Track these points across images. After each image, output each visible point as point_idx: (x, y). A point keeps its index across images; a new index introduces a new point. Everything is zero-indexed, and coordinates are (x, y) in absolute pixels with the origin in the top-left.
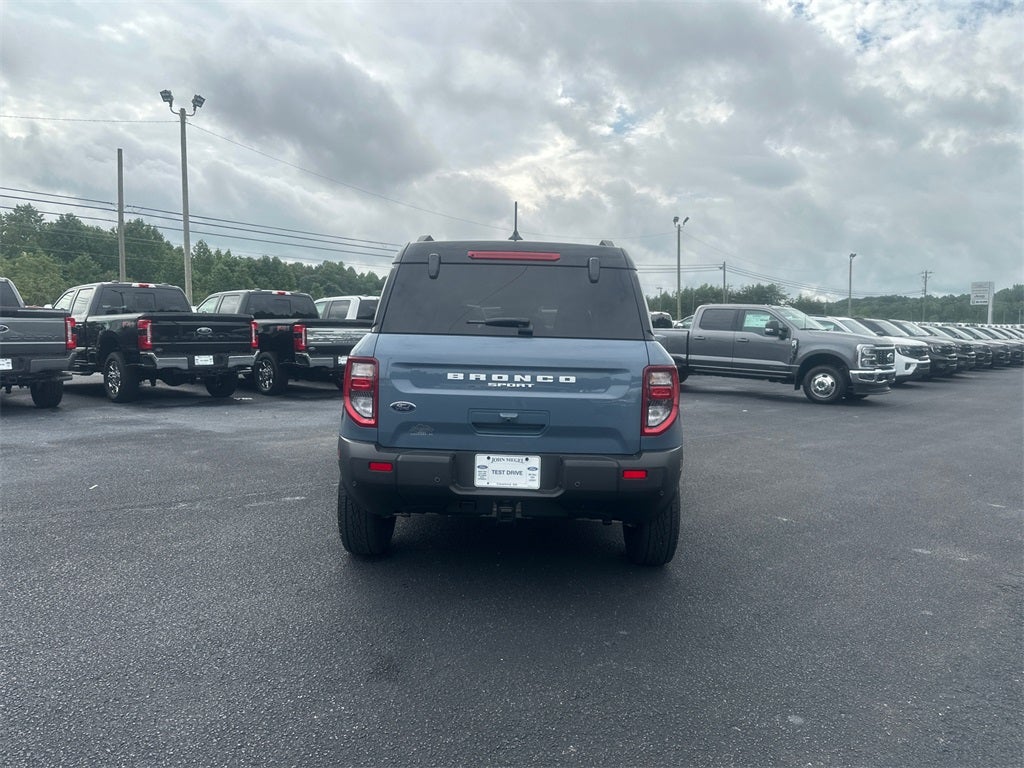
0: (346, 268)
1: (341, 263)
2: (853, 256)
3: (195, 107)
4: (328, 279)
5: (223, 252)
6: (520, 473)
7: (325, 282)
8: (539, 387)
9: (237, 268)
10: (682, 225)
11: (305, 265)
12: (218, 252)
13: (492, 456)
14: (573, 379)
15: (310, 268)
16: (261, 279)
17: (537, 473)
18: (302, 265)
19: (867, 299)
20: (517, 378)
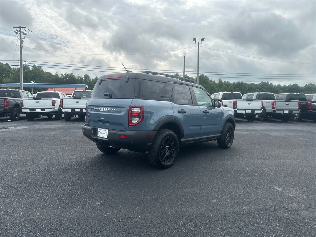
0: (269, 83)
1: (268, 82)
3: (202, 41)
4: (263, 87)
5: (226, 82)
6: (104, 134)
7: (261, 89)
8: (108, 111)
9: (230, 86)
11: (255, 83)
12: (225, 82)
13: (100, 129)
14: (114, 109)
15: (257, 84)
16: (237, 89)
17: (107, 134)
18: (254, 83)
20: (105, 109)
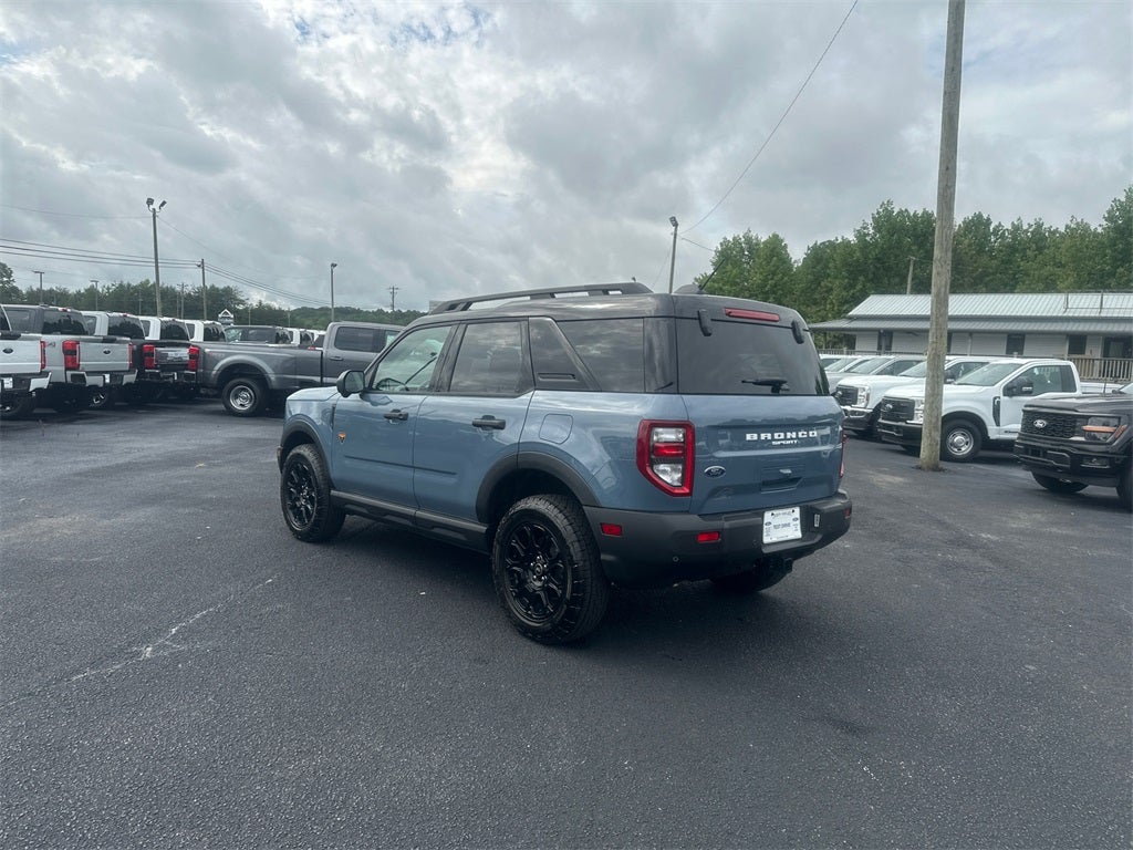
2: (334, 265)
6: (788, 525)
10: (157, 210)
13: (774, 513)
14: (816, 434)
17: (799, 523)
19: (322, 309)
20: (789, 435)
